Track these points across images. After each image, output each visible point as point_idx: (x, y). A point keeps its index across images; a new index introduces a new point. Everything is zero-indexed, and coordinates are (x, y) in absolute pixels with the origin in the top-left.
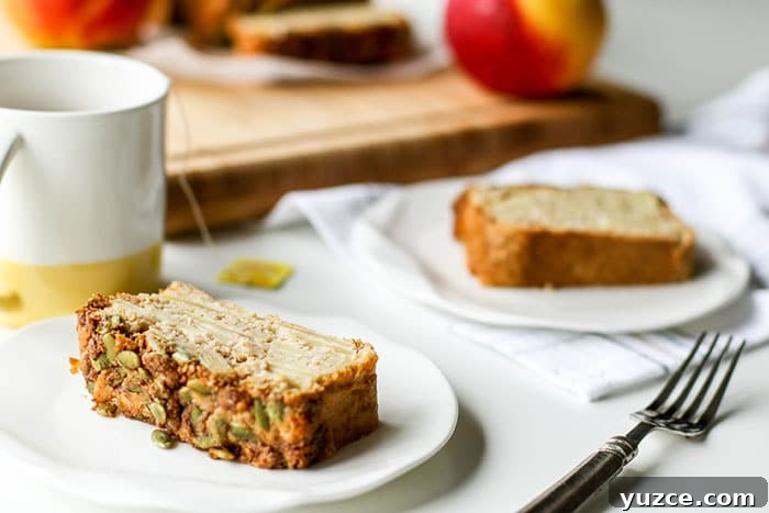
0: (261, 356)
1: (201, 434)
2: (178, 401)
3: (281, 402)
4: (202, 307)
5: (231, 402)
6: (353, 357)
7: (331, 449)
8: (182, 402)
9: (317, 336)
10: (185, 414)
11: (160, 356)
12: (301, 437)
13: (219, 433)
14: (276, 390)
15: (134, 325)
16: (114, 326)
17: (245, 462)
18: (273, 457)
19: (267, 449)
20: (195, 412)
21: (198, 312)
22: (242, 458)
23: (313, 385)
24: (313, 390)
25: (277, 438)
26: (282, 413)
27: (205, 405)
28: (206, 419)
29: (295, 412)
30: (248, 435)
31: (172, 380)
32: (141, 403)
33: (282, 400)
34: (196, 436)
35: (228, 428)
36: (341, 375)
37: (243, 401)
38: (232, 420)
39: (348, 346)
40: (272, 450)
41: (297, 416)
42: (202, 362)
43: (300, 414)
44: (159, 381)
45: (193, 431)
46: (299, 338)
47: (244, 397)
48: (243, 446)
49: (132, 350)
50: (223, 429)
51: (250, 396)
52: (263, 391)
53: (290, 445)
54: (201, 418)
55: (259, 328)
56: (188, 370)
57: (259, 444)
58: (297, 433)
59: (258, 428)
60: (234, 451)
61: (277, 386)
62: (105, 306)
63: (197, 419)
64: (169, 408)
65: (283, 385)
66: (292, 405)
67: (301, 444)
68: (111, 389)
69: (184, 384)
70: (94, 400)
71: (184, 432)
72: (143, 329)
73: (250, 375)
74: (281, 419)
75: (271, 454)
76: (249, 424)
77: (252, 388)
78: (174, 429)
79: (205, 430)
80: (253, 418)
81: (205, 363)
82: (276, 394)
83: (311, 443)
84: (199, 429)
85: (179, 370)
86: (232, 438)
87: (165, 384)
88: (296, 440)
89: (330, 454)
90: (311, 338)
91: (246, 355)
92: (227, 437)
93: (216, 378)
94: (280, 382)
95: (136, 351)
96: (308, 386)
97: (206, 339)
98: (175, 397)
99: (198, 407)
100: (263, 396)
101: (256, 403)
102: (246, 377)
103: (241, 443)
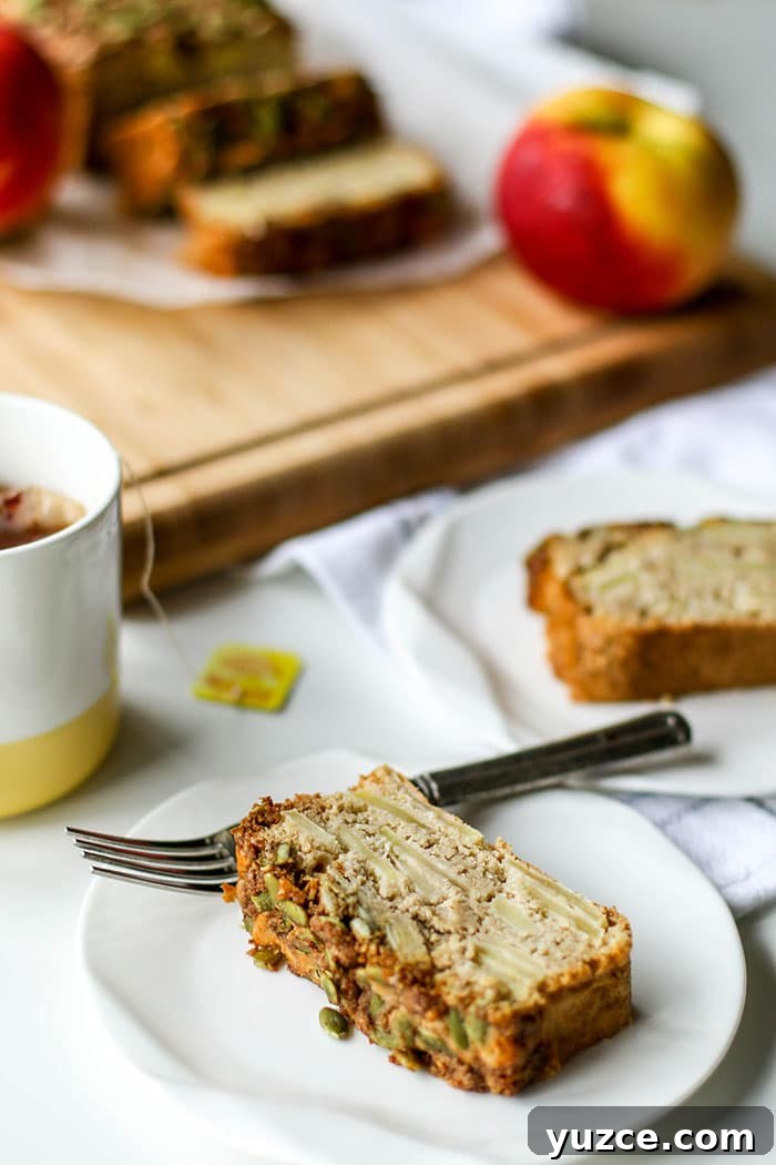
0: (471, 930)
1: (380, 1029)
2: (354, 982)
3: (484, 1018)
4: (410, 820)
5: (418, 1008)
6: (597, 942)
7: (554, 1068)
8: (361, 985)
9: (558, 891)
10: (362, 1000)
11: (332, 925)
12: (508, 1063)
13: (403, 1036)
14: (480, 1002)
15: (309, 860)
16: (280, 861)
17: (437, 1074)
18: (470, 1079)
19: (464, 1068)
20: (374, 1001)
21: (404, 829)
22: (433, 1068)
23: (530, 995)
24: (531, 1003)
25: (477, 1058)
26: (484, 1033)
27: (389, 998)
28: (390, 1012)
29: (502, 1034)
30: (442, 1048)
31: (347, 957)
32: (310, 967)
33: (485, 1017)
34: (375, 1030)
35: (415, 1032)
36: (574, 976)
37: (435, 1008)
38: (420, 1024)
39: (596, 918)
40: (471, 1070)
41: (503, 1040)
42: (390, 938)
43: (508, 1038)
44: (332, 952)
45: (371, 1022)
46: (532, 894)
47: (436, 1004)
48: (434, 1057)
49: (299, 905)
50: (408, 1033)
51: (445, 1004)
52: (462, 1000)
53: (494, 1070)
54: (384, 1010)
55: (480, 869)
56: (368, 949)
57: (455, 1060)
58: (502, 1059)
59: (452, 1044)
60: (420, 1059)
61: (482, 995)
62: (274, 822)
63: (377, 1011)
64: (343, 986)
65: (490, 994)
66: (498, 1025)
67: (509, 1072)
68: (274, 935)
69: (363, 966)
70: (251, 942)
71: (360, 1019)
72: (319, 867)
73: (449, 967)
74: (483, 1040)
75: (469, 1075)
76: (443, 1036)
77: (448, 993)
78: (349, 1011)
79: (386, 1025)
80: (447, 1029)
81: (393, 940)
82: (478, 1008)
83: (524, 1068)
84: (379, 1023)
85: (356, 947)
86: (420, 1044)
87: (337, 961)
88: (502, 1068)
89: (553, 1073)
90: (548, 895)
91: (452, 929)
92: (414, 1042)
93: (403, 970)
94: (485, 988)
95: (305, 906)
96: (525, 995)
97: (403, 890)
98: (350, 976)
99: (379, 997)
100: (460, 1007)
101: (452, 1014)
102: (442, 970)
103: (431, 1052)
